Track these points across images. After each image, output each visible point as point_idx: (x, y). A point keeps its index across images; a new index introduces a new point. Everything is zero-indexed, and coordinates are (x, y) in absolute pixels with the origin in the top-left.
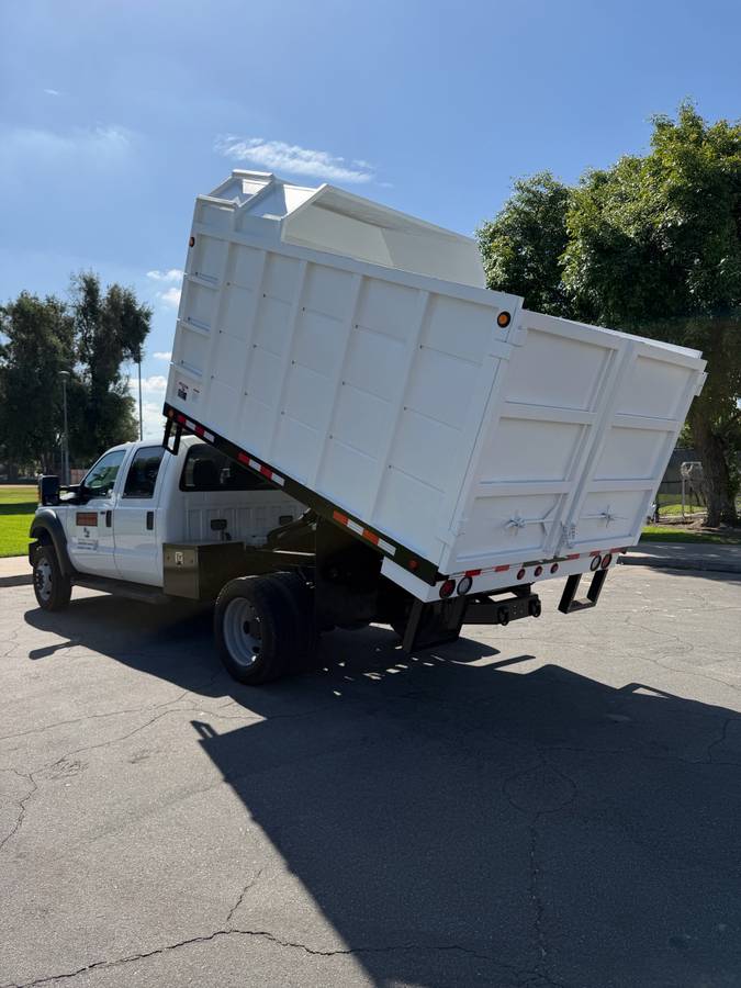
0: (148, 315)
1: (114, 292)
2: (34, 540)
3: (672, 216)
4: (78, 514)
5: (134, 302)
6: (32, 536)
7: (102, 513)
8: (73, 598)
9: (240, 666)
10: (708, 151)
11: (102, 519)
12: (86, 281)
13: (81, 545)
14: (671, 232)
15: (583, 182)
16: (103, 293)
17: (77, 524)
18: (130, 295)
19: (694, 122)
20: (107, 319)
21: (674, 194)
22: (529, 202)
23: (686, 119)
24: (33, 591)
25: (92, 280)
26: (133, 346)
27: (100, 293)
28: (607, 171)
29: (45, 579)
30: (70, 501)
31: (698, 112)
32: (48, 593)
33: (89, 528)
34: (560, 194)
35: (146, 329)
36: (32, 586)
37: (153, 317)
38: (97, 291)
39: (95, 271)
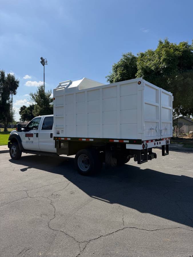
0: (18, 82)
1: (9, 76)
2: (10, 141)
3: (164, 65)
4: (26, 134)
5: (14, 78)
6: (9, 140)
7: (35, 134)
8: (22, 156)
9: (83, 171)
10: (172, 50)
11: (35, 136)
12: (1, 72)
13: (27, 142)
14: (164, 69)
15: (138, 55)
16: (6, 76)
17: (26, 137)
18: (13, 76)
19: (168, 43)
20: (7, 83)
21: (164, 60)
22: (126, 59)
23: (166, 42)
24: (9, 155)
25: (3, 72)
26: (13, 90)
27: (5, 76)
28: (144, 53)
29: (14, 151)
30: (23, 131)
31: (169, 41)
32: (15, 155)
33: (30, 138)
34: (134, 58)
35: (18, 86)
36: (9, 153)
37: (19, 83)
38: (4, 75)
39: (4, 70)
